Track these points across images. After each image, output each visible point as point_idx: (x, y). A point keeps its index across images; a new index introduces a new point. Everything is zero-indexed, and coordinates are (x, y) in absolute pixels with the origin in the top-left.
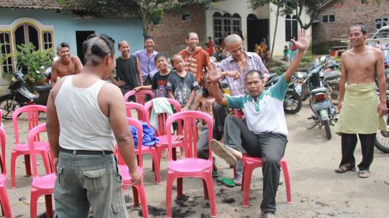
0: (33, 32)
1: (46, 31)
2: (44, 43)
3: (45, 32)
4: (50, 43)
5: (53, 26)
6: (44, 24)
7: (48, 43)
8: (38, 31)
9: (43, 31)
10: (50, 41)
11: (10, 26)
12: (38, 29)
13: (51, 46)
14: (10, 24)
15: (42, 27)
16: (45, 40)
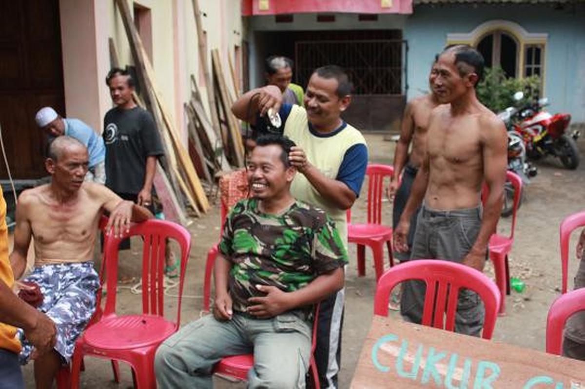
0: (509, 45)
1: (532, 45)
2: (527, 66)
3: (530, 46)
4: (537, 66)
5: (546, 35)
6: (529, 31)
7: (533, 66)
8: (517, 43)
9: (526, 45)
10: (538, 61)
11: (469, 35)
12: (518, 40)
13: (538, 71)
14: (469, 31)
15: (525, 37)
16: (528, 60)
